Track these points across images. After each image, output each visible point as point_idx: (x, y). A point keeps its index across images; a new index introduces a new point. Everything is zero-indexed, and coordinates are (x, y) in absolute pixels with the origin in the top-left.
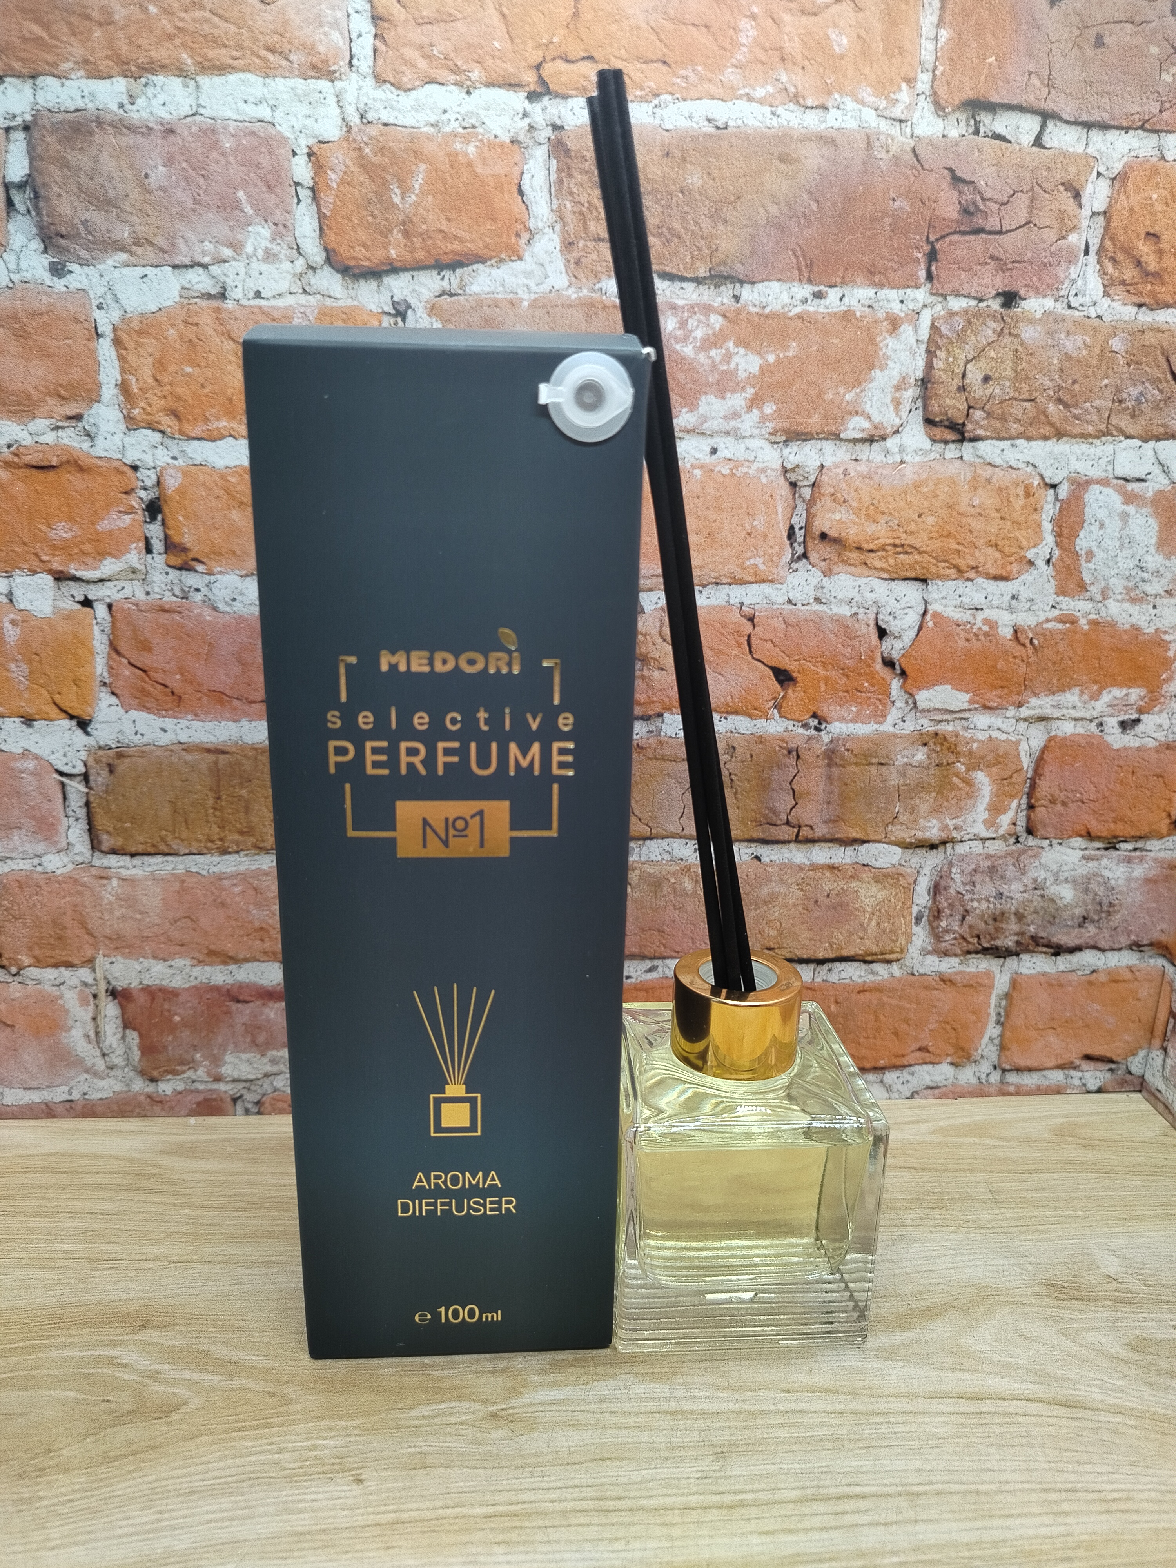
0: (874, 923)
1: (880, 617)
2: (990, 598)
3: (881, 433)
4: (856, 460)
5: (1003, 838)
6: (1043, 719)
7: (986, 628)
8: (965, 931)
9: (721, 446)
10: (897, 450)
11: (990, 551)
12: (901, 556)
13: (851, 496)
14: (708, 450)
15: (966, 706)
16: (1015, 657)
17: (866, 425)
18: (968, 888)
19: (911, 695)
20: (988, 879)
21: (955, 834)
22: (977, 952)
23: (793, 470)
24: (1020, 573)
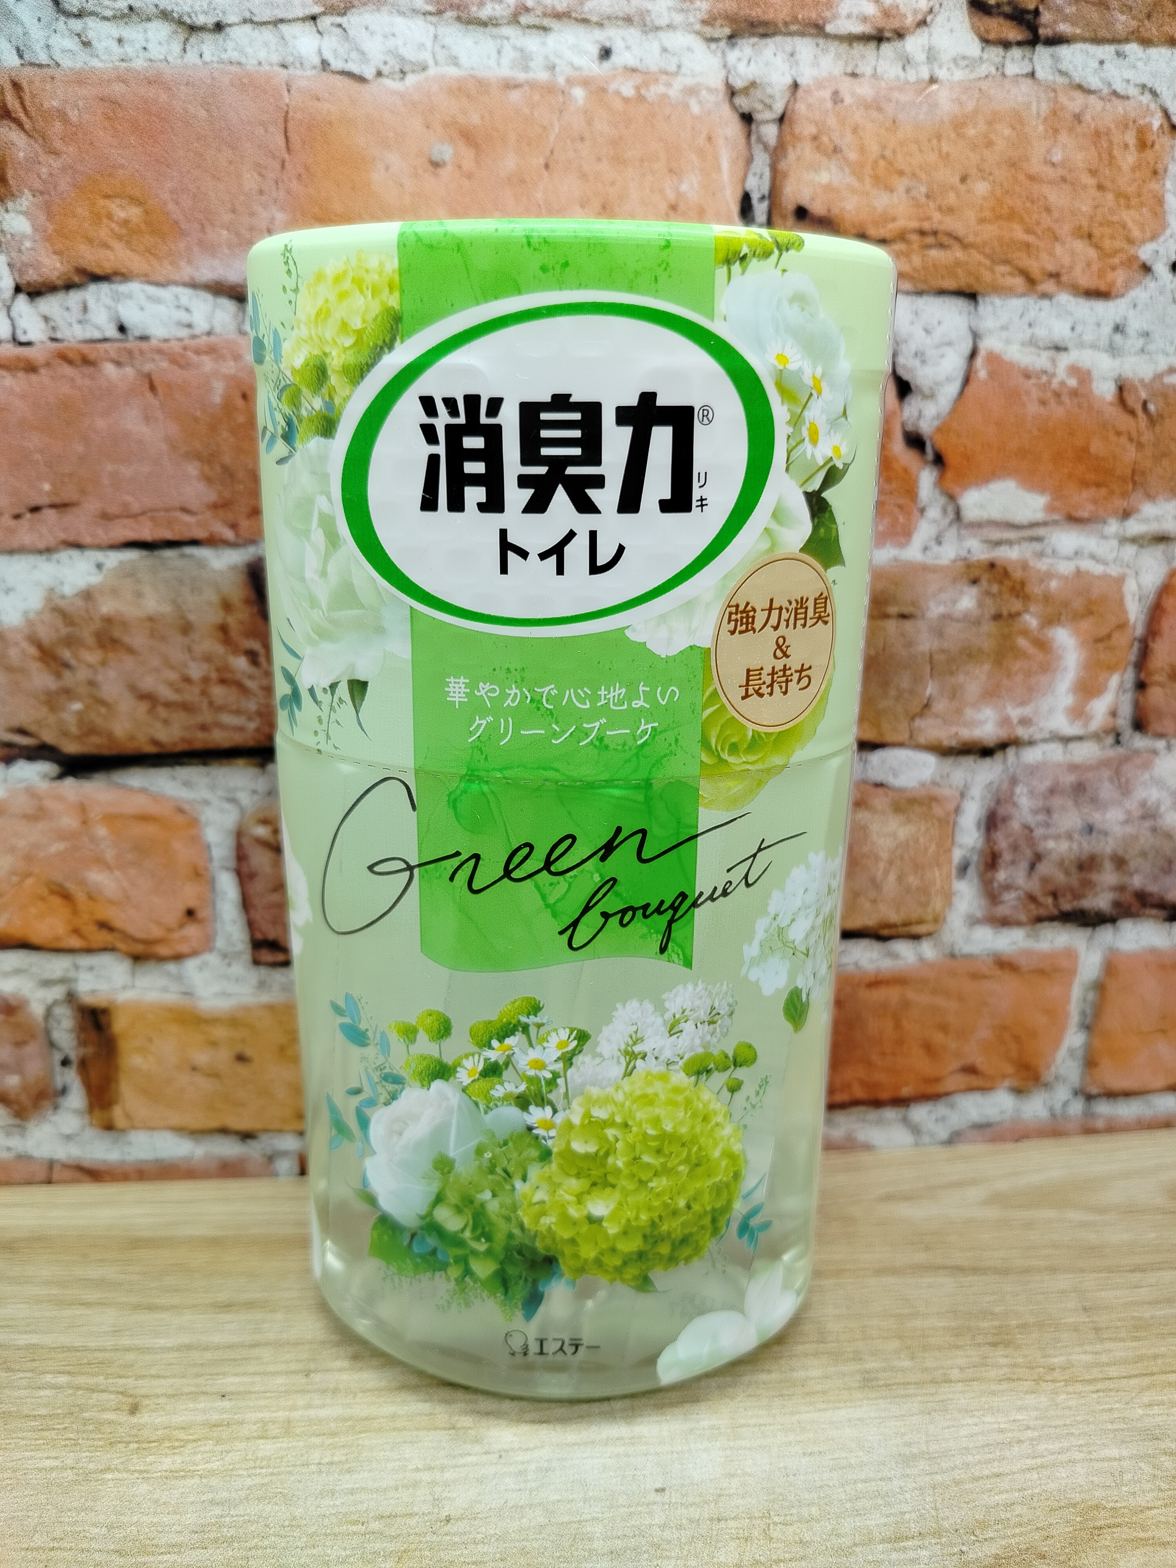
0: (892, 878)
1: (901, 360)
2: (1079, 329)
3: (896, 24)
4: (854, 75)
5: (1096, 737)
6: (1162, 539)
7: (1072, 382)
8: (1034, 886)
9: (618, 47)
10: (921, 57)
11: (1080, 246)
12: (934, 253)
13: (847, 140)
14: (595, 51)
15: (1040, 516)
16: (1119, 434)
17: (871, 9)
18: (1041, 818)
19: (952, 498)
20: (1070, 803)
21: (1021, 732)
22: (1051, 919)
23: (746, 91)
24: (1127, 286)
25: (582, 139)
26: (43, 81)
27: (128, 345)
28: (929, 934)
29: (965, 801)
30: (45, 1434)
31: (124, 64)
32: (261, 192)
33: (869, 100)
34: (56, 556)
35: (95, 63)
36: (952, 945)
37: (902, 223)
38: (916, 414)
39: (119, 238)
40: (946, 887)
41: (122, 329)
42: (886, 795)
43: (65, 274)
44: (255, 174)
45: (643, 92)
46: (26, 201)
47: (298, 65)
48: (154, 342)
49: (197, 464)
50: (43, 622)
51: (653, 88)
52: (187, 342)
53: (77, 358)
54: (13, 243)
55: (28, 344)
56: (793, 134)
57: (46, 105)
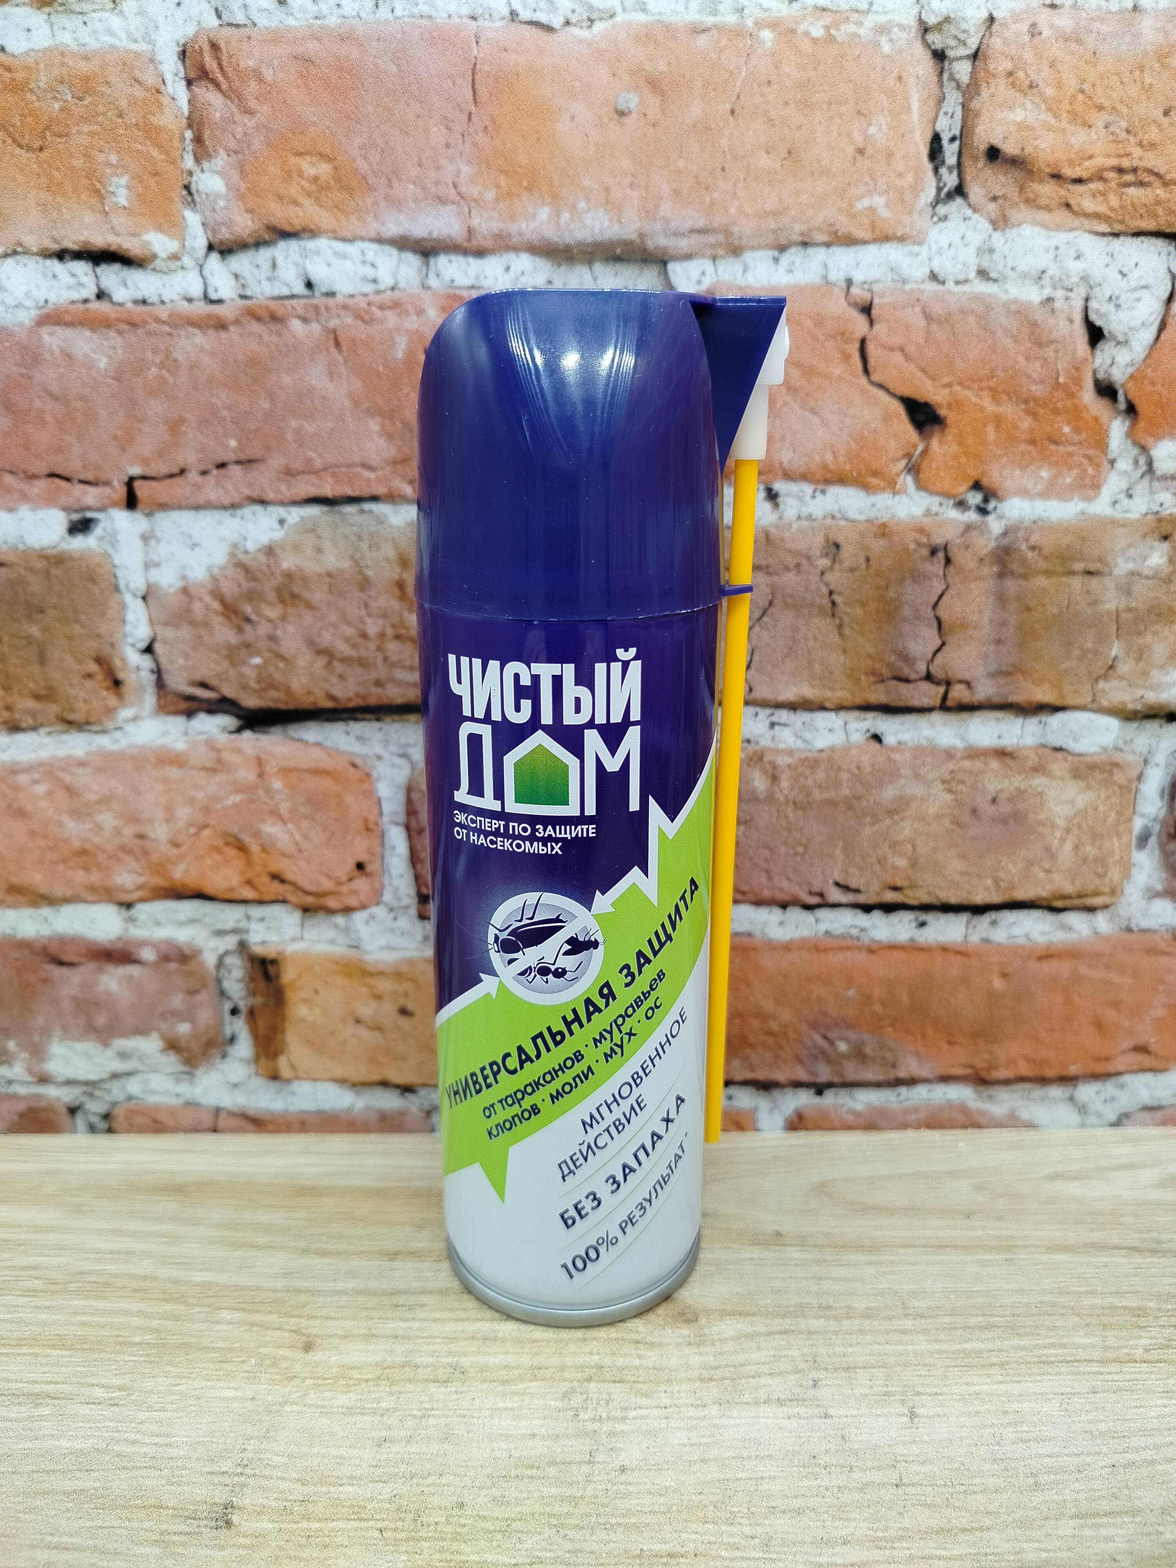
25: (769, 82)
26: (240, 40)
27: (315, 301)
28: (1106, 907)
29: (1149, 767)
30: (226, 1365)
31: (318, 22)
32: (448, 146)
33: (1069, 31)
34: (239, 512)
35: (291, 21)
36: (1129, 919)
37: (1100, 161)
38: (1109, 361)
39: (309, 195)
40: (1125, 858)
41: (309, 285)
42: (1066, 760)
43: (255, 231)
44: (442, 128)
45: (832, 31)
46: (221, 160)
47: (487, 17)
48: (339, 298)
49: (378, 419)
50: (226, 577)
51: (842, 28)
52: (371, 297)
53: (265, 315)
54: (207, 203)
55: (220, 302)
56: (987, 70)
57: (243, 65)
